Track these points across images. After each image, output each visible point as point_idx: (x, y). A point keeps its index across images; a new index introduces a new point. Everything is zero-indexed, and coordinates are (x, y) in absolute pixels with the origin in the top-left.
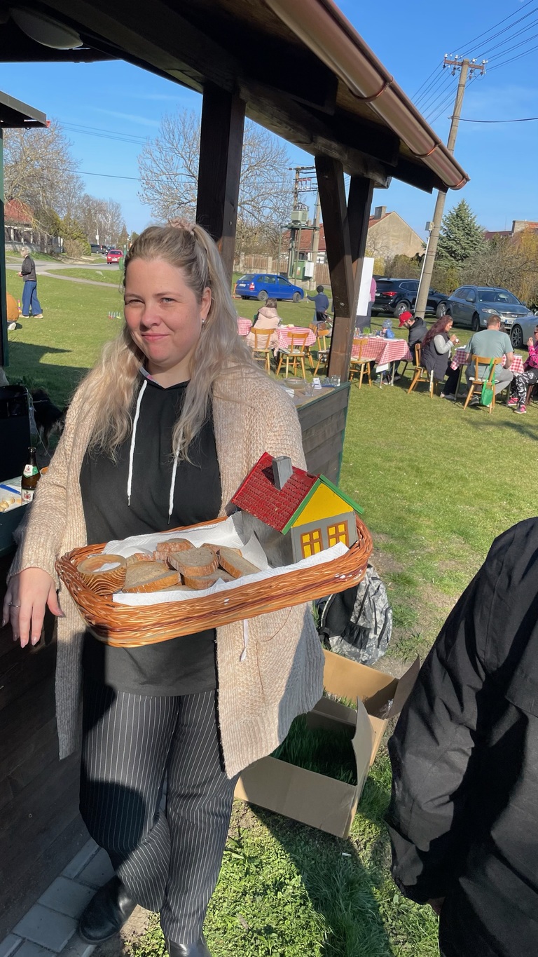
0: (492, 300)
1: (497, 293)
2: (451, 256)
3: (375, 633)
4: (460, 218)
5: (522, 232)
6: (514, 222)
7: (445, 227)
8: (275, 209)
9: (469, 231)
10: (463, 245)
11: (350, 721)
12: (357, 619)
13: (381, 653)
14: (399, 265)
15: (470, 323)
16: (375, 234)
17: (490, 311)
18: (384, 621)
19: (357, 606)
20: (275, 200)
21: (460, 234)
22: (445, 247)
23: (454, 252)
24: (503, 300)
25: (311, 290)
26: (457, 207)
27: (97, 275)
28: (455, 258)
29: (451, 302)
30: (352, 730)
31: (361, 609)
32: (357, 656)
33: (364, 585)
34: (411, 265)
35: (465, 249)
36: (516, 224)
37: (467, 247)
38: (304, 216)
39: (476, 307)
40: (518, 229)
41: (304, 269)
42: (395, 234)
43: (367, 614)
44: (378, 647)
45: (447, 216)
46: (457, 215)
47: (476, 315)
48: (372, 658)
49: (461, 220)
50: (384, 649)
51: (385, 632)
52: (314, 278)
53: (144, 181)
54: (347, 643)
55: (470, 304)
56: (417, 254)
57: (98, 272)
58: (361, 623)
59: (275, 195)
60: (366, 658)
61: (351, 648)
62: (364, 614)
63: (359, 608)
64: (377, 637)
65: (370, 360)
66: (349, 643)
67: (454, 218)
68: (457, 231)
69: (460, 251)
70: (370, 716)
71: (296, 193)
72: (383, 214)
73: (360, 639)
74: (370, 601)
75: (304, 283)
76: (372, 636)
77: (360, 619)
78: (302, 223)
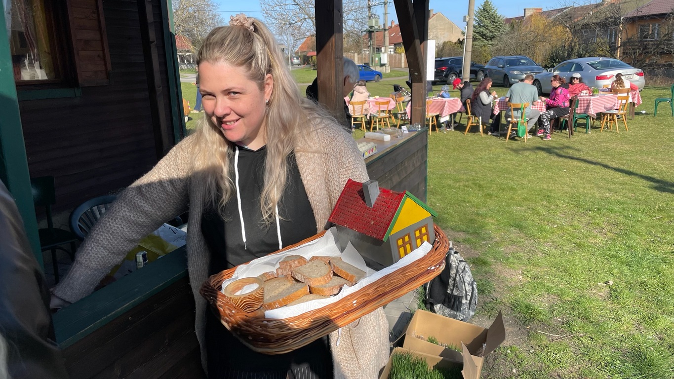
0: (516, 65)
1: (519, 59)
2: (483, 38)
3: (466, 299)
4: (487, 11)
5: (531, 16)
6: (525, 9)
7: (476, 19)
8: (356, 20)
9: (493, 19)
10: (491, 29)
11: (457, 360)
12: (452, 291)
13: (472, 313)
14: (447, 48)
15: (502, 82)
17: (515, 73)
18: (471, 290)
19: (451, 281)
20: (355, 14)
21: (487, 22)
22: (478, 33)
23: (485, 35)
24: (523, 64)
25: (387, 72)
26: (483, 4)
28: (486, 39)
29: (487, 69)
30: (460, 366)
31: (454, 283)
32: (455, 317)
33: (455, 266)
34: (455, 47)
35: (492, 32)
36: (526, 11)
37: (494, 30)
38: (377, 22)
39: (505, 71)
40: (528, 14)
41: (380, 59)
42: (441, 27)
43: (459, 286)
44: (469, 309)
45: (477, 11)
46: (484, 9)
47: (506, 76)
48: (466, 317)
49: (487, 12)
50: (474, 310)
51: (473, 298)
52: (388, 64)
53: (265, 12)
54: (447, 308)
55: (501, 69)
56: (459, 39)
58: (455, 293)
59: (355, 11)
60: (462, 318)
61: (450, 312)
62: (457, 287)
63: (453, 282)
64: (468, 302)
65: (436, 114)
66: (449, 308)
67: (482, 12)
68: (485, 20)
69: (489, 34)
70: (472, 356)
71: (369, 7)
73: (456, 304)
74: (460, 277)
75: (381, 68)
76: (464, 301)
77: (454, 291)
78: (376, 27)
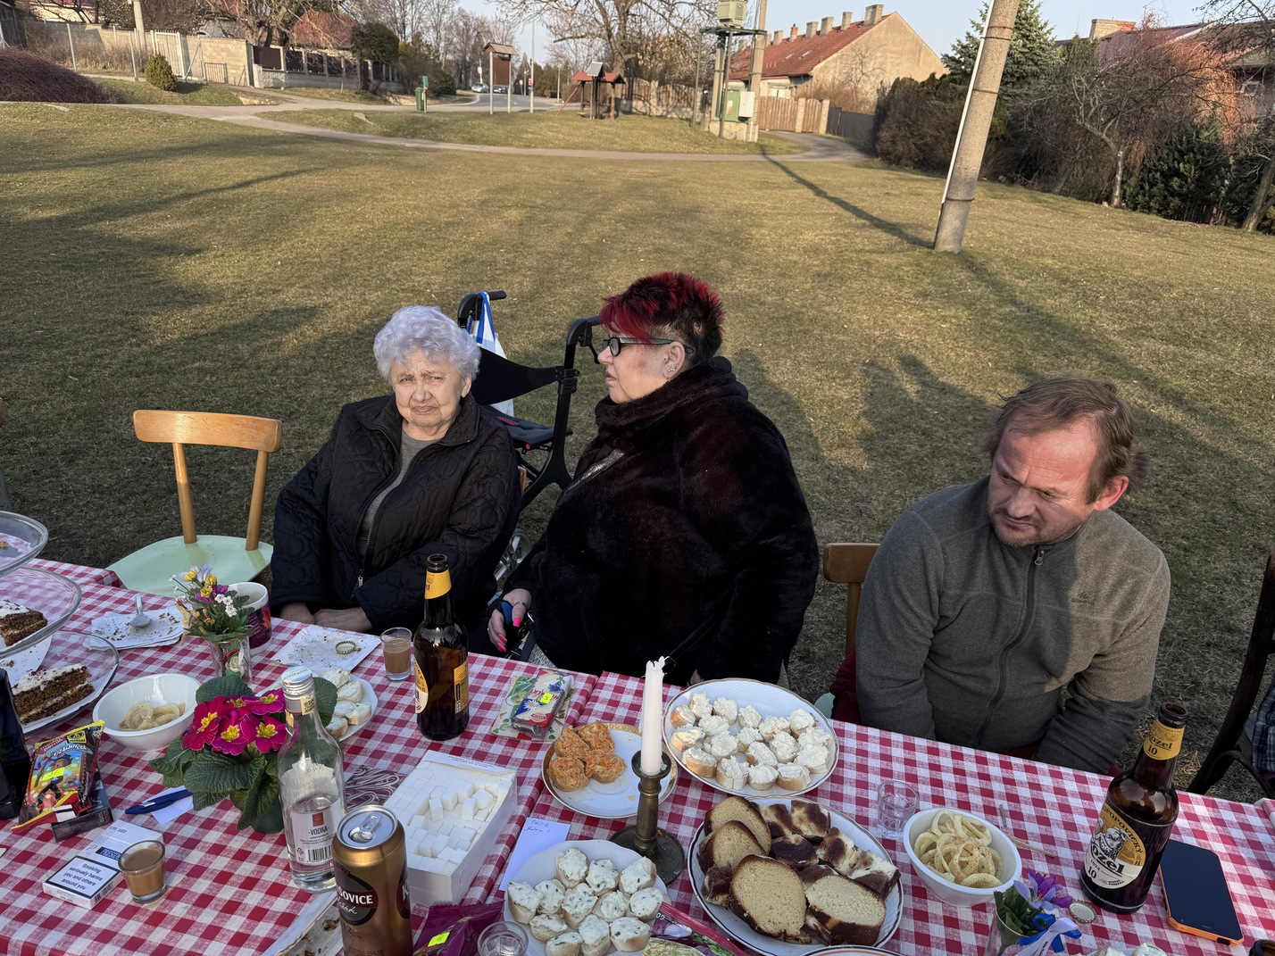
5: (1106, 39)
6: (1094, 22)
9: (1027, 30)
14: (900, 96)
16: (864, 48)
25: (750, 139)
27: (354, 119)
34: (921, 94)
36: (1097, 24)
38: (740, 10)
40: (1101, 33)
41: (737, 104)
42: (895, 49)
57: (356, 115)
72: (877, 18)
75: (737, 127)
78: (735, 22)
